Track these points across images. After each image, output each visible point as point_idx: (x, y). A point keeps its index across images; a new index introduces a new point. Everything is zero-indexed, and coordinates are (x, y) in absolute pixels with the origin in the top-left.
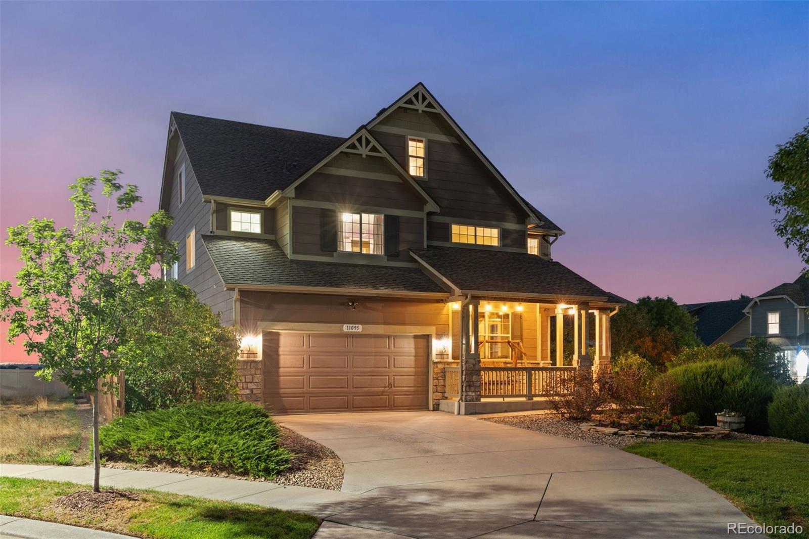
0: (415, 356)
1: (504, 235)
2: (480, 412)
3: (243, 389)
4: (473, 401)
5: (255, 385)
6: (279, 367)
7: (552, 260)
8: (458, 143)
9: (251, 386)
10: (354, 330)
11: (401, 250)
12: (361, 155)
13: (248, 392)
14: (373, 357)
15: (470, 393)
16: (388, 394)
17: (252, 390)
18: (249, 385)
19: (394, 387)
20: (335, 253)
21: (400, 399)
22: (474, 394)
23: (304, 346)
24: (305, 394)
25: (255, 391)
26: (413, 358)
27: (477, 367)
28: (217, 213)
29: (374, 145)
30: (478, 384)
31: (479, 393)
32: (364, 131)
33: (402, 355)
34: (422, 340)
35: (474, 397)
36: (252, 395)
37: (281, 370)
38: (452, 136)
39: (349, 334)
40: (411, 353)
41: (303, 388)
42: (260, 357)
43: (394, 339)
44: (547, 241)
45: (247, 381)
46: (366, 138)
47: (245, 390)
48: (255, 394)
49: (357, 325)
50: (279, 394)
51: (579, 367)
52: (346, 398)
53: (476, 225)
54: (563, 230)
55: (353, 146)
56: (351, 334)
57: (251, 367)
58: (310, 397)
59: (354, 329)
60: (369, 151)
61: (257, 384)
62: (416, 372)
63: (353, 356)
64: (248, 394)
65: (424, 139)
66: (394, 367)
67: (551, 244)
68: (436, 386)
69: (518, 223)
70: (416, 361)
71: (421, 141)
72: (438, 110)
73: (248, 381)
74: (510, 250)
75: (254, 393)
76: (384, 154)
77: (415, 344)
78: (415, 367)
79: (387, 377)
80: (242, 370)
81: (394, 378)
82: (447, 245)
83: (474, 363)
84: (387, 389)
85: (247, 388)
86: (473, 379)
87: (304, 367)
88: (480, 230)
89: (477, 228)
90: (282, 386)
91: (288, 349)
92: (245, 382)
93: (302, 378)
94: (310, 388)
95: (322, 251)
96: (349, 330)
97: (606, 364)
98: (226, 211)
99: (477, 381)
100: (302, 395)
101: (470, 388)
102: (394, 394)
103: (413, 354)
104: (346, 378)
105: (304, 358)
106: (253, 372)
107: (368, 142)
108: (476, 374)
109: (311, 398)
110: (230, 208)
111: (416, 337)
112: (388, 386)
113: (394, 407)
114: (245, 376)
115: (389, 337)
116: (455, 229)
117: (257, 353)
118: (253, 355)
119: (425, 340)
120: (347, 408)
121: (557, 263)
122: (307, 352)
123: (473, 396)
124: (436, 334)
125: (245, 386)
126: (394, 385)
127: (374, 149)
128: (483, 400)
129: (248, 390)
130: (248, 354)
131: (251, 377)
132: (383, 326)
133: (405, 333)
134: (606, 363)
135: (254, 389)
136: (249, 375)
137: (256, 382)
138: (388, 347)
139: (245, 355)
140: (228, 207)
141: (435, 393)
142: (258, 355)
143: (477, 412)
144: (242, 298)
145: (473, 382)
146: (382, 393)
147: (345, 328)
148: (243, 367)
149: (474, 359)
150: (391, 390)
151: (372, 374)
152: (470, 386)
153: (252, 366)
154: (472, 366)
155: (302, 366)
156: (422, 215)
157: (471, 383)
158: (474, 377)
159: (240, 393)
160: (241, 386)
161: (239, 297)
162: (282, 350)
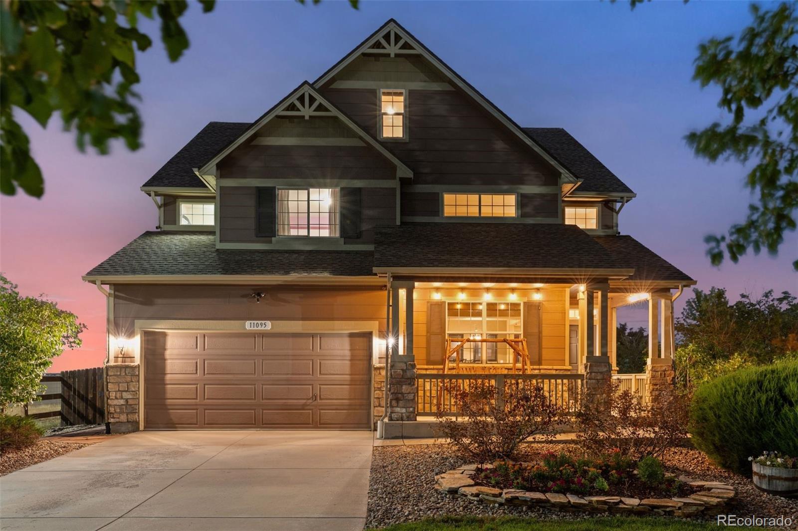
0: (351, 360)
1: (522, 202)
2: (412, 436)
3: (116, 398)
4: (402, 420)
5: (131, 394)
6: (165, 374)
7: (619, 233)
8: (454, 89)
9: (125, 395)
10: (259, 328)
11: (364, 229)
12: (303, 117)
13: (122, 402)
14: (291, 362)
15: (398, 409)
16: (311, 408)
17: (127, 400)
18: (124, 394)
19: (321, 399)
20: (273, 238)
21: (328, 414)
22: (404, 410)
23: (197, 348)
24: (198, 406)
25: (130, 402)
26: (348, 362)
27: (409, 374)
28: (164, 207)
29: (320, 103)
30: (411, 397)
31: (411, 409)
32: (306, 87)
33: (329, 358)
34: (361, 339)
35: (404, 415)
36: (128, 406)
37: (168, 377)
38: (444, 81)
39: (257, 333)
40: (345, 356)
41: (196, 399)
42: (137, 361)
43: (320, 338)
44: (612, 210)
45: (120, 389)
46: (310, 96)
47: (119, 400)
48: (131, 405)
49: (263, 322)
50: (165, 405)
51: (588, 373)
52: (253, 411)
53: (480, 192)
54: (634, 191)
55: (292, 107)
56: (260, 333)
57: (126, 374)
58: (205, 409)
59: (260, 326)
60: (314, 111)
61: (134, 393)
62: (351, 380)
63: (262, 360)
64: (122, 405)
65: (403, 91)
66: (320, 374)
67: (618, 213)
68: (379, 398)
69: (545, 184)
70: (352, 366)
71: (400, 94)
72: (419, 50)
73: (122, 390)
74: (530, 221)
75: (129, 403)
76: (334, 112)
77: (351, 344)
78: (351, 375)
79: (311, 387)
80: (115, 377)
81: (320, 388)
82: (437, 220)
83: (405, 368)
84: (311, 401)
85: (122, 398)
86: (403, 391)
87: (196, 373)
88: (486, 199)
89: (482, 196)
90: (168, 395)
91: (175, 352)
92: (119, 391)
93: (195, 386)
94: (204, 399)
95: (257, 237)
96: (252, 328)
97: (665, 371)
98: (176, 203)
99: (408, 393)
100: (195, 407)
101: (398, 403)
102: (321, 408)
103: (349, 358)
104: (253, 387)
105: (197, 362)
106: (129, 379)
107: (312, 100)
108: (407, 383)
109: (206, 411)
110: (180, 199)
111: (351, 335)
112: (312, 397)
113: (320, 424)
114: (118, 383)
115: (313, 336)
116: (448, 198)
117: (134, 357)
118: (129, 359)
119: (365, 339)
120: (255, 424)
121: (628, 238)
122: (201, 355)
123: (402, 413)
124: (379, 331)
125: (118, 395)
126: (320, 397)
127: (321, 108)
128: (420, 419)
129: (122, 400)
130: (123, 357)
131: (125, 385)
132: (301, 322)
133: (333, 330)
134: (664, 368)
135: (129, 399)
136: (123, 382)
137: (132, 391)
138: (311, 348)
139: (120, 359)
140: (177, 199)
141: (376, 408)
142: (136, 359)
143: (404, 435)
144: (116, 293)
145: (402, 393)
146: (303, 408)
147: (249, 326)
148: (116, 374)
149: (406, 363)
150: (315, 403)
151: (289, 382)
152: (397, 400)
153: (127, 372)
154: (401, 373)
155: (195, 372)
156: (395, 184)
157: (400, 395)
158: (404, 387)
159: (112, 404)
160: (114, 395)
161: (112, 292)
162: (168, 353)
